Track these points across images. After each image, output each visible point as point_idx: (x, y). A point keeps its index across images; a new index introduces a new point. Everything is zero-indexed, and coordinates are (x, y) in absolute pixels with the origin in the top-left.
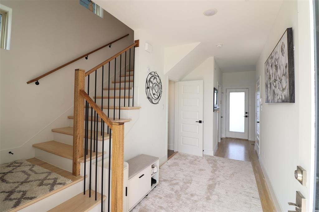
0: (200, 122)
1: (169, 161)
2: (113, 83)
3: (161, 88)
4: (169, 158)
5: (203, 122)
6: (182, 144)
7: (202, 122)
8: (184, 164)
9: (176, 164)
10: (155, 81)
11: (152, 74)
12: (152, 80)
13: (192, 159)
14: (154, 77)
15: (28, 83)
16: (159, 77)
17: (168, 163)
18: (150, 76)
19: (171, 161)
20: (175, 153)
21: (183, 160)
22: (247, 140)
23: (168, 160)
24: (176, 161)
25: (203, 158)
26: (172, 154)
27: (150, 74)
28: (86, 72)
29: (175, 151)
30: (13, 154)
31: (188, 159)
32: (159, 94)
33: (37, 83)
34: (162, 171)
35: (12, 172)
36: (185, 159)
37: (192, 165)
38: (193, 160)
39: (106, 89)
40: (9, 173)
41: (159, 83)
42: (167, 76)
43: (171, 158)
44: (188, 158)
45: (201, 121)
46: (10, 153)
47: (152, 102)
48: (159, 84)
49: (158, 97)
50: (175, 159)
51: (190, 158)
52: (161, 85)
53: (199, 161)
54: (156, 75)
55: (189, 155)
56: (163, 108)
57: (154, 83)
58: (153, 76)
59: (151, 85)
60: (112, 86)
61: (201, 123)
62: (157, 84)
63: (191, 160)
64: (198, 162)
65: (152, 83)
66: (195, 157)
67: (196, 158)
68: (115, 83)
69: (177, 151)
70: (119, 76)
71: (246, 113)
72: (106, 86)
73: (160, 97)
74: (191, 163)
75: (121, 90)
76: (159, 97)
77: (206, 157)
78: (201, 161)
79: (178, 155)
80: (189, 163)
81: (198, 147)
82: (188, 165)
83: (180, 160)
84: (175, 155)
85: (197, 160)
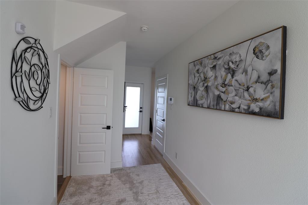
0: (108, 128)
3: (48, 76)
5: (112, 128)
6: (78, 164)
8: (90, 201)
11: (29, 43)
12: (28, 55)
13: (98, 183)
14: (32, 50)
16: (43, 52)
21: (86, 192)
22: (141, 134)
24: (74, 199)
27: (22, 39)
32: (43, 88)
36: (87, 188)
41: (43, 64)
44: (92, 184)
45: (110, 126)
47: (29, 108)
49: (40, 95)
51: (94, 184)
52: (48, 71)
53: (110, 185)
54: (39, 47)
57: (34, 65)
58: (31, 47)
59: (26, 67)
62: (41, 66)
63: (98, 186)
64: (109, 188)
65: (28, 62)
66: (101, 179)
71: (141, 108)
73: (45, 95)
74: (100, 192)
76: (43, 95)
77: (114, 172)
78: (112, 183)
79: (73, 184)
80: (97, 194)
81: (105, 162)
82: (97, 200)
83: (81, 194)
84: (68, 186)
85: (107, 184)
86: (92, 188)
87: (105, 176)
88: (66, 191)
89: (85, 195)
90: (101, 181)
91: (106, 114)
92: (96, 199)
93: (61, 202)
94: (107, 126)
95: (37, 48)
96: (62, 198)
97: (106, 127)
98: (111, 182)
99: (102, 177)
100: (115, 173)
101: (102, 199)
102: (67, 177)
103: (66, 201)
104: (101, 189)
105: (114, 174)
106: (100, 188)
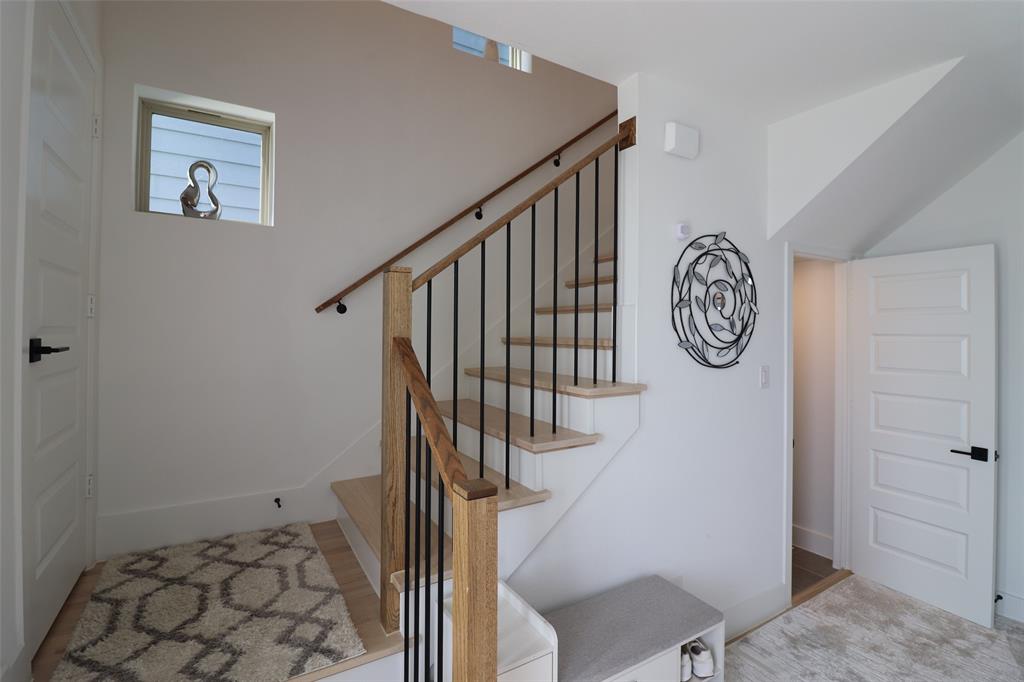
0: (979, 454)
1: (797, 613)
2: (568, 286)
3: (754, 299)
4: (797, 597)
5: (997, 456)
6: (871, 542)
7: (991, 455)
8: (875, 648)
9: (828, 640)
10: (719, 272)
11: (702, 247)
12: (701, 269)
13: (925, 627)
14: (711, 258)
15: (319, 310)
16: (737, 252)
17: (789, 620)
18: (692, 254)
19: (809, 616)
20: (837, 575)
21: (873, 626)
23: (795, 604)
24: (832, 621)
25: (991, 638)
26: (820, 579)
27: (690, 245)
28: (415, 275)
29: (835, 566)
30: (279, 506)
31: (900, 625)
32: (739, 324)
33: (342, 309)
34: (752, 659)
35: (259, 566)
36: (882, 618)
37: (917, 667)
38: (929, 637)
39: (543, 311)
40: (251, 569)
41: (739, 276)
42: (786, 244)
43: (810, 596)
44: (902, 618)
45: (986, 451)
46: (277, 501)
47: (706, 360)
48: (744, 285)
49: (734, 338)
50: (831, 609)
51: (911, 622)
52: (753, 287)
53: (966, 653)
54: (724, 245)
55: (908, 605)
56: (766, 384)
57: (715, 282)
58: (706, 254)
59: (698, 290)
60: (566, 296)
61: (986, 460)
62: (732, 282)
63: (920, 634)
64: (959, 659)
65: (702, 281)
66: (944, 623)
67: (952, 630)
68: (577, 286)
69: (847, 568)
70: (593, 259)
72: (544, 299)
73: (745, 339)
74: (919, 650)
75: (599, 314)
76: (740, 336)
77: (1012, 632)
78: (979, 654)
79: (849, 592)
80: (903, 648)
81: (966, 576)
82: (894, 658)
83: (857, 620)
84: (832, 588)
85: (956, 644)
86: (896, 625)
87: (966, 625)
88: (822, 595)
89: (869, 629)
90: (941, 629)
91: (969, 403)
92: (892, 655)
93: (800, 606)
94: (973, 448)
95: (720, 249)
96: (807, 602)
97: (970, 451)
98: (975, 649)
99: (951, 621)
100: (1015, 636)
101: (914, 667)
102: (843, 570)
103: (811, 611)
104: (925, 644)
105: (1008, 639)
106: (925, 640)
